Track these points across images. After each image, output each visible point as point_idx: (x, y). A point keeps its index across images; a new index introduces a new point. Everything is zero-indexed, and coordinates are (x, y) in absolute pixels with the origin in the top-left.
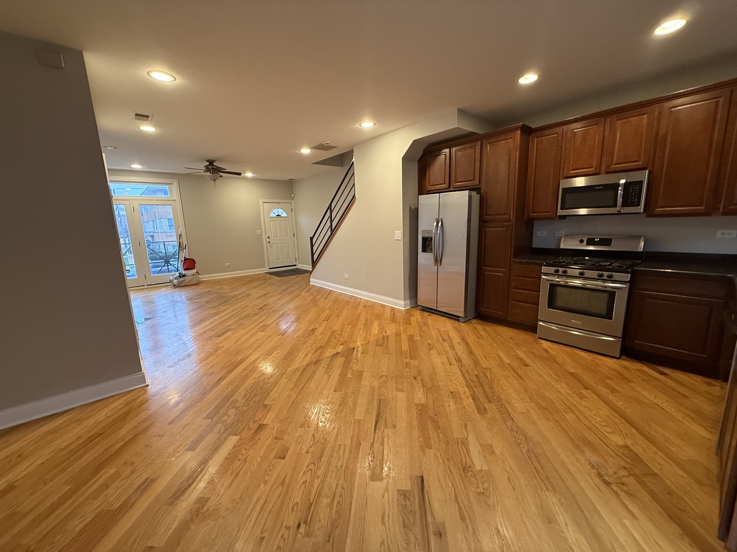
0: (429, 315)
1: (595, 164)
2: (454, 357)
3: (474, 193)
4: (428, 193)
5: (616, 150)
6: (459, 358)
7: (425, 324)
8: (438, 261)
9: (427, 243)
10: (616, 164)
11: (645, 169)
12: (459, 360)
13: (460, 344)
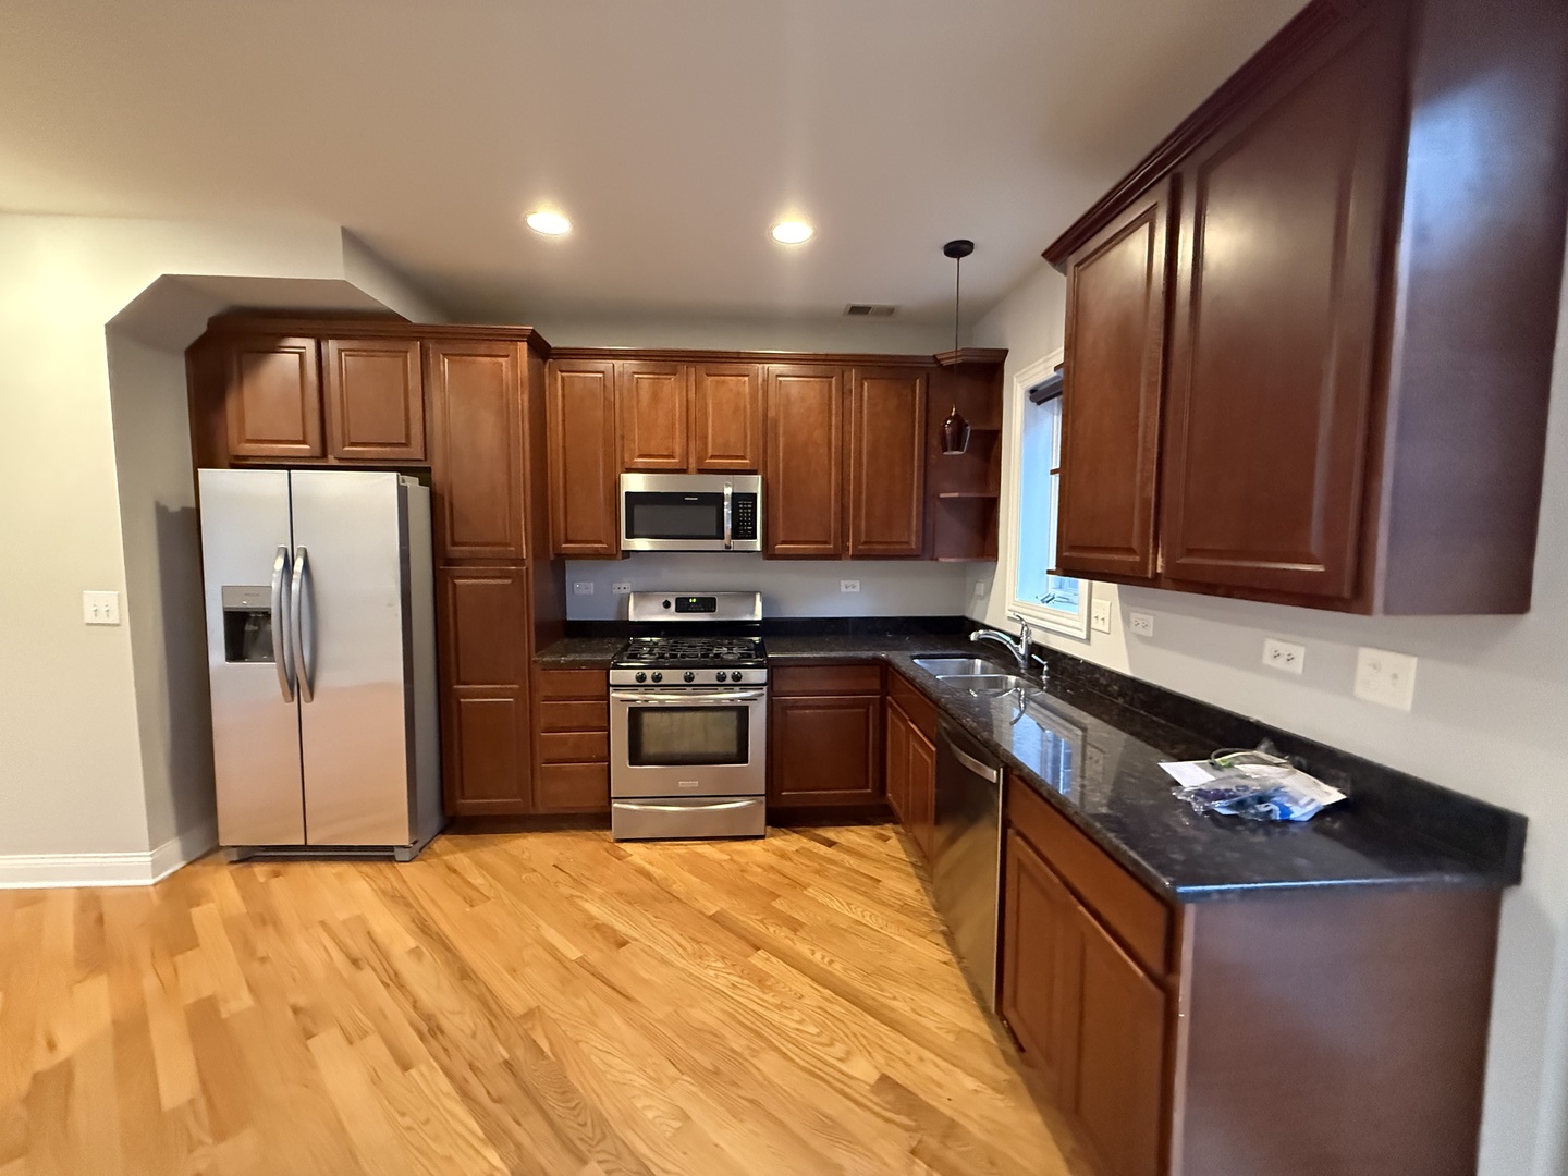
0: (277, 874)
1: (678, 450)
2: (412, 1025)
3: (412, 482)
4: (239, 463)
5: (710, 431)
6: (429, 1018)
7: (266, 919)
8: (299, 684)
9: (249, 628)
10: (713, 457)
11: (754, 472)
12: (431, 1029)
13: (416, 953)
